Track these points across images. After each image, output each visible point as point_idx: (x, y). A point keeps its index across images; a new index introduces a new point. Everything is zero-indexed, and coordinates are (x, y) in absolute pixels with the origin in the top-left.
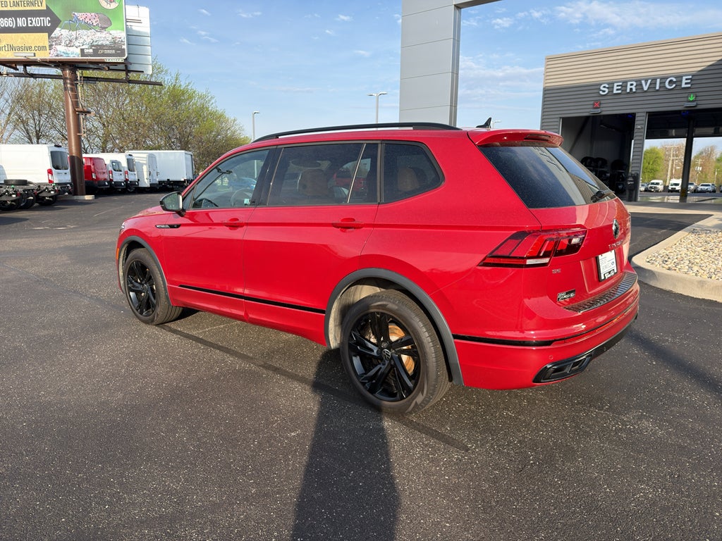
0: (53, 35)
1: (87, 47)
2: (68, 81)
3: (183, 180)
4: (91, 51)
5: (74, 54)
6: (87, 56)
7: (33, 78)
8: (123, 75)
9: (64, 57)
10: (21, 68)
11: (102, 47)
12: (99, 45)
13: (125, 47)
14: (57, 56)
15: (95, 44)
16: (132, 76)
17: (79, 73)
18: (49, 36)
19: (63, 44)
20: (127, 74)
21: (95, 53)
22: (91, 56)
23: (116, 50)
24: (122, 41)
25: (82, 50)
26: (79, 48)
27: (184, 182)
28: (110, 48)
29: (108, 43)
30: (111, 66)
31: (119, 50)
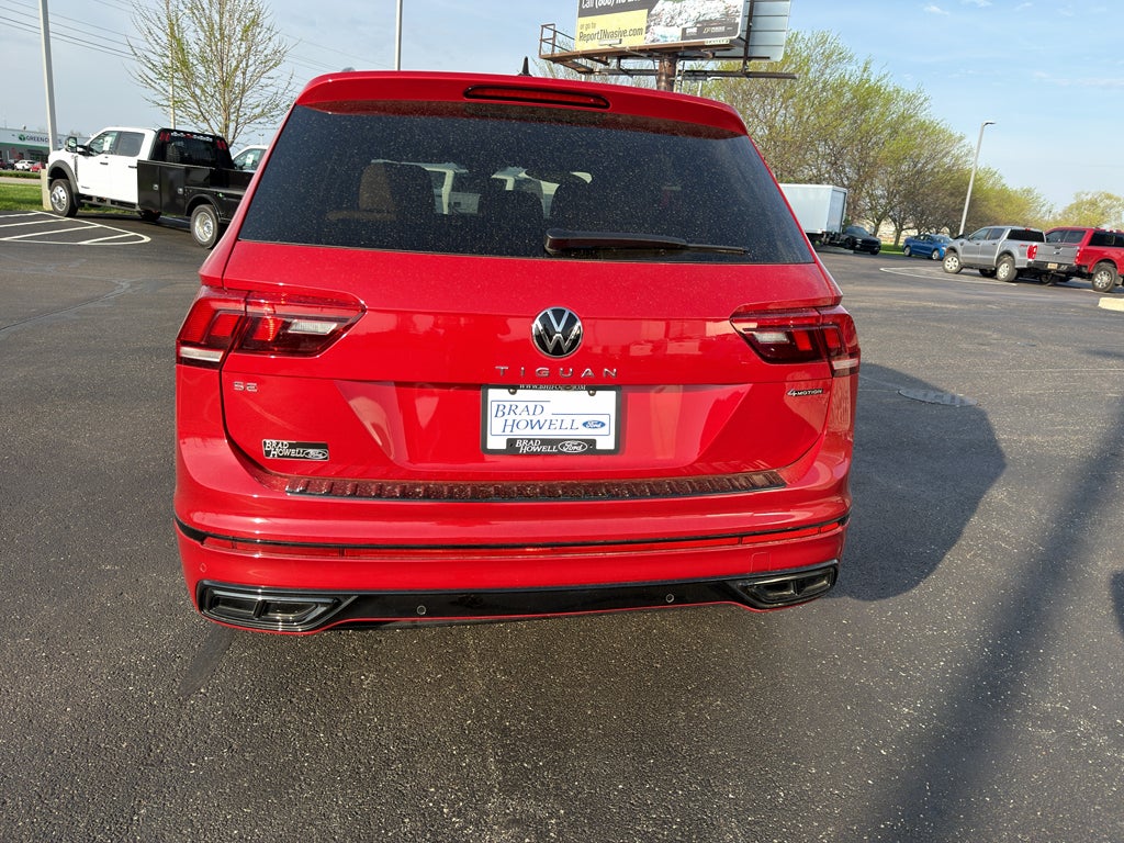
0: (653, 12)
1: (689, 24)
2: (664, 78)
3: (820, 232)
4: (695, 30)
5: (671, 36)
6: (688, 38)
7: (629, 75)
8: (737, 65)
9: (661, 43)
10: (613, 63)
11: (709, 23)
12: (705, 21)
13: (739, 20)
14: (653, 41)
15: (701, 19)
16: (752, 66)
17: (679, 66)
18: (649, 12)
19: (663, 23)
20: (745, 63)
21: (700, 34)
22: (693, 37)
23: (727, 25)
24: (737, 12)
25: (684, 30)
26: (681, 28)
27: (822, 235)
28: (719, 23)
29: (718, 16)
30: (715, 52)
31: (730, 25)
